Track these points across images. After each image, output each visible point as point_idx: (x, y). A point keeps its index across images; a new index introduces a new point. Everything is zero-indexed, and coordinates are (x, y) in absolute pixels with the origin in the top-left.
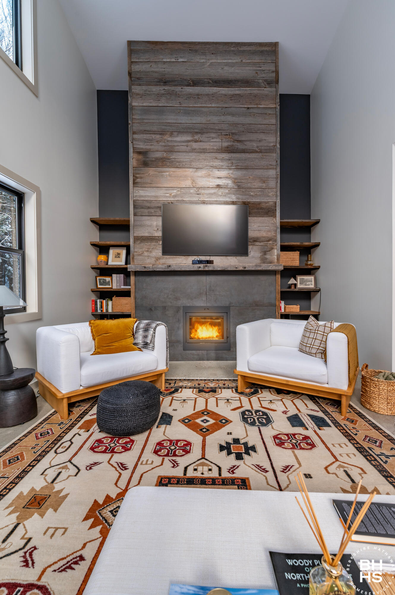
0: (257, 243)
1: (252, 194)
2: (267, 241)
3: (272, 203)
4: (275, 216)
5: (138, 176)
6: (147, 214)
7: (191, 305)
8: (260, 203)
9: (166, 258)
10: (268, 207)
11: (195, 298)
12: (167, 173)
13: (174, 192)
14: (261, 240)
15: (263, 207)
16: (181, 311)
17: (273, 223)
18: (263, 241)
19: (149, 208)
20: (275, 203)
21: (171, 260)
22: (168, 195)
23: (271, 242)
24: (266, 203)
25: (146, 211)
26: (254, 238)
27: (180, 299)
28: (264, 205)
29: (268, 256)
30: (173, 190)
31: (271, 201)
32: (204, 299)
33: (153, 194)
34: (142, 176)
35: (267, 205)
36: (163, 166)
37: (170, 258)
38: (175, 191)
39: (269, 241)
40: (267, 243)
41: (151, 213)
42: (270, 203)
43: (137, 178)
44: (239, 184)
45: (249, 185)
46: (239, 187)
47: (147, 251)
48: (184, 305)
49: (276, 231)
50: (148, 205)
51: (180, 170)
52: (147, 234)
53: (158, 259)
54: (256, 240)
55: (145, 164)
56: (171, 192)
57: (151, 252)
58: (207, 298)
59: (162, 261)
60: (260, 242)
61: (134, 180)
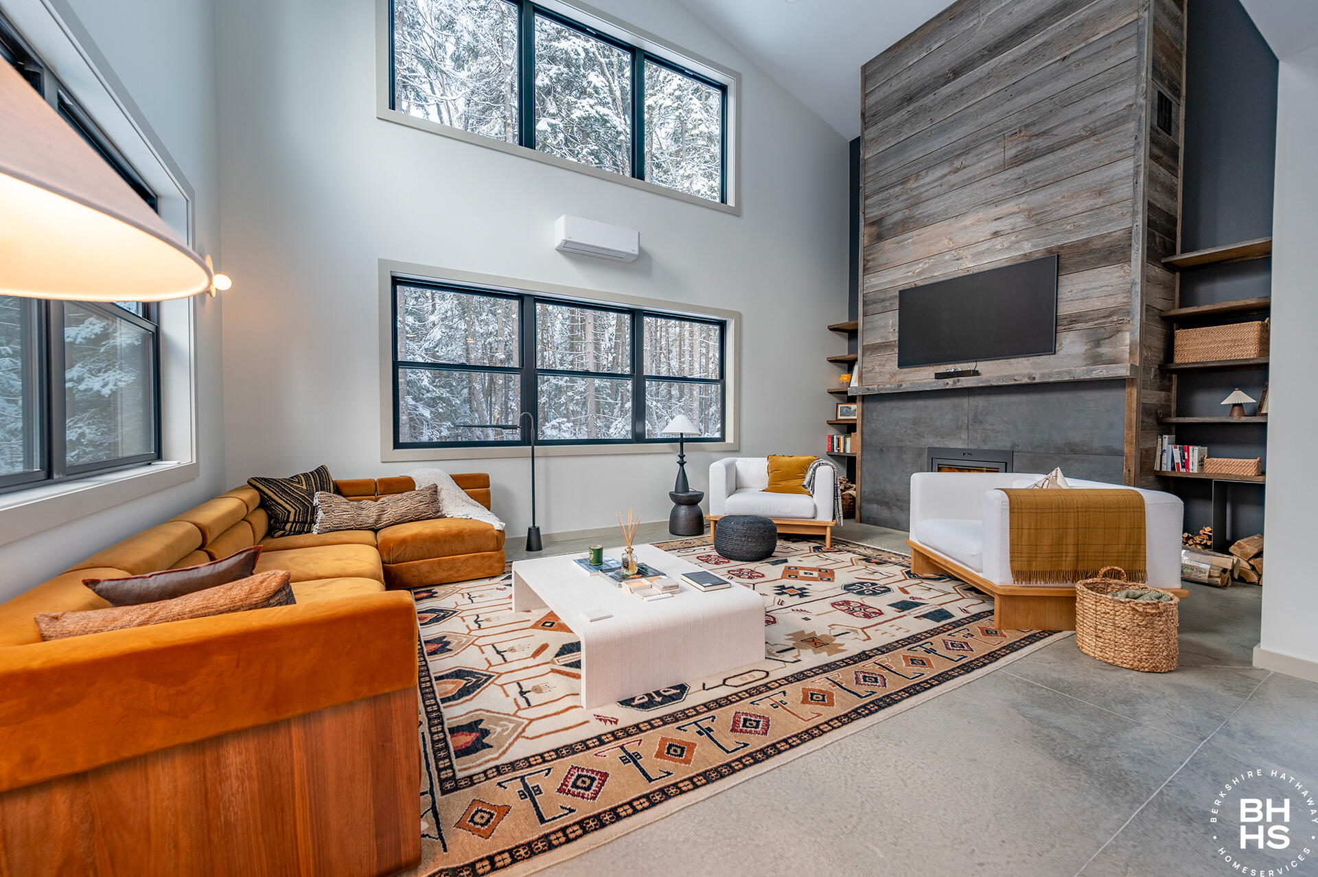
0: (1078, 326)
1: (1068, 227)
2: (1104, 317)
3: (1122, 232)
4: (1127, 260)
5: (869, 258)
6: (880, 310)
7: (941, 446)
8: (1087, 242)
9: (905, 373)
10: (1109, 245)
11: (948, 435)
12: (910, 241)
13: (920, 267)
14: (1088, 317)
15: (1094, 247)
16: (926, 455)
17: (1121, 277)
18: (1092, 320)
19: (883, 300)
20: (1130, 231)
21: (912, 375)
22: (910, 274)
23: (1115, 318)
24: (1103, 237)
25: (879, 306)
26: (1070, 315)
27: (924, 437)
28: (1098, 244)
29: (1105, 350)
30: (918, 264)
31: (1119, 228)
32: (964, 436)
33: (889, 278)
34: (875, 256)
35: (1107, 240)
36: (903, 232)
37: (910, 372)
38: (921, 265)
39: (1109, 316)
40: (1103, 320)
41: (886, 307)
42: (1114, 234)
43: (869, 261)
44: (1038, 217)
45: (1063, 212)
46: (1039, 224)
47: (880, 365)
48: (929, 446)
49: (1130, 291)
50: (882, 296)
51: (929, 228)
52: (879, 341)
53: (893, 375)
54: (1075, 319)
55: (880, 237)
56: (914, 268)
57: (884, 365)
58: (970, 436)
59: (899, 377)
60: (1086, 322)
61: (864, 266)
